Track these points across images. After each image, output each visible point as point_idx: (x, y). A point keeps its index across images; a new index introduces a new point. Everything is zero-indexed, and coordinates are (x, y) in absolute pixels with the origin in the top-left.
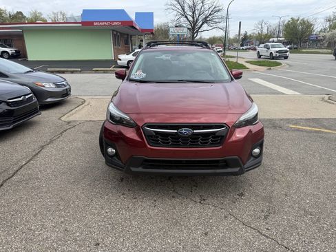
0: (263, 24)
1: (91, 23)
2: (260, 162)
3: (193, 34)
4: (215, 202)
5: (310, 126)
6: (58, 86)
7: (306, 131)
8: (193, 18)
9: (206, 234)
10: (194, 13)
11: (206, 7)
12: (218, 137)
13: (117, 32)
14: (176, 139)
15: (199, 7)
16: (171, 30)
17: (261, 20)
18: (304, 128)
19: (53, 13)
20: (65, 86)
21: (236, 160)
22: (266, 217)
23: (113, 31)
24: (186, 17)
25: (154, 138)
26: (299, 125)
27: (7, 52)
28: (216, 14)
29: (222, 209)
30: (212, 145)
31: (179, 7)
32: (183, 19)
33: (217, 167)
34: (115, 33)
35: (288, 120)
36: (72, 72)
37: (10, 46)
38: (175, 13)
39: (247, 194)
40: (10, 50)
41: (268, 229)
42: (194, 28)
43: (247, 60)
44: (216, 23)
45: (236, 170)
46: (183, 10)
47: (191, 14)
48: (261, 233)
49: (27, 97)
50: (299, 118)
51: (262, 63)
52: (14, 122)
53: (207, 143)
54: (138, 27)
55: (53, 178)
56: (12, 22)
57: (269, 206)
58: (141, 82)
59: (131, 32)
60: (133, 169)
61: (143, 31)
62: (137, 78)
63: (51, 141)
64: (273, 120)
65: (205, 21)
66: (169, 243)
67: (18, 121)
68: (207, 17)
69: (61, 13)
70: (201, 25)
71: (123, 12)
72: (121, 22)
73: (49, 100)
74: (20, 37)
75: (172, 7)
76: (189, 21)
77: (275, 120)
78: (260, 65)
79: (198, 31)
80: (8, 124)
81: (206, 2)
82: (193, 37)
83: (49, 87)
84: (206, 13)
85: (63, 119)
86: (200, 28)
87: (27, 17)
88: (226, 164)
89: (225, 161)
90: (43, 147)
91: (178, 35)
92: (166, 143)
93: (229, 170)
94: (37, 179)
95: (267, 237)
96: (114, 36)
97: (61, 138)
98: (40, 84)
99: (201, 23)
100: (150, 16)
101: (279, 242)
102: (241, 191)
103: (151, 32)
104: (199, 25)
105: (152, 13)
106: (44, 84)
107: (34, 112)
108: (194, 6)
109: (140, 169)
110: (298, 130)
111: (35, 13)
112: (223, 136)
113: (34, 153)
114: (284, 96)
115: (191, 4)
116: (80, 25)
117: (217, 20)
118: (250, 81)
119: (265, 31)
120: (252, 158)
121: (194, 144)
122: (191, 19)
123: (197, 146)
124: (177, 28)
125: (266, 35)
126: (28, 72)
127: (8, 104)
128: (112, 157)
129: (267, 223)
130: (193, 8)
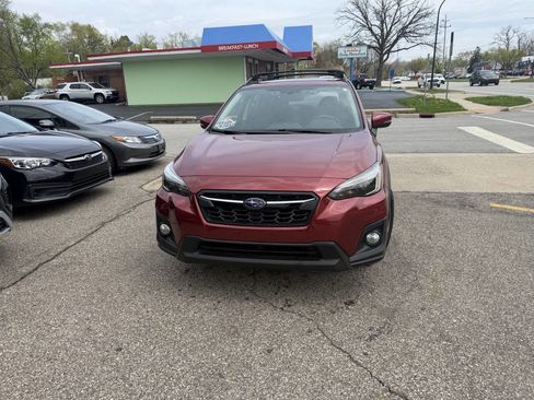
0: (511, 33)
1: (214, 48)
2: (382, 253)
3: (382, 55)
4: (304, 310)
5: (527, 206)
6: (145, 141)
7: (516, 214)
8: (382, 31)
9: (269, 351)
10: (383, 22)
11: (405, 10)
12: (303, 212)
13: (254, 59)
14: (244, 214)
15: (391, 12)
16: (341, 51)
17: (506, 27)
18: (516, 208)
19: (171, 36)
20: (156, 141)
21: (331, 247)
22: (371, 338)
23: (247, 57)
24: (370, 29)
25: (212, 211)
26: (510, 203)
27: (102, 94)
28: (421, 21)
29: (309, 320)
30: (294, 224)
31: (359, 14)
32: (365, 33)
33: (305, 257)
34: (250, 60)
35: (493, 196)
36: (185, 122)
37: (106, 86)
38: (352, 23)
39: (359, 302)
40: (106, 92)
41: (365, 354)
42: (383, 46)
43: (468, 96)
44: (421, 35)
45: (334, 262)
46: (366, 18)
47: (378, 23)
48: (352, 359)
49: (93, 155)
50: (515, 191)
51: (492, 101)
52: (72, 190)
53: (287, 220)
54: (285, 50)
55: (99, 264)
56: (115, 51)
57: (386, 323)
58: (227, 132)
59: (275, 57)
60: (188, 255)
61: (295, 55)
62: (223, 128)
63: (118, 217)
64: (466, 194)
65: (403, 33)
66: (212, 358)
67: (80, 187)
68: (407, 27)
69: (181, 34)
70: (396, 41)
71: (261, 28)
72: (260, 43)
73: (132, 160)
74: (119, 72)
75: (347, 14)
76: (375, 36)
77: (470, 194)
78: (489, 104)
79: (389, 52)
80: (64, 192)
81: (403, 3)
82: (381, 61)
83: (132, 142)
84: (404, 20)
85: (146, 187)
86: (393, 45)
87: (135, 42)
88: (317, 253)
89: (315, 248)
90: (103, 224)
91: (358, 59)
92: (229, 220)
93: (323, 262)
94: (81, 263)
95: (358, 364)
96: (250, 66)
97: (132, 213)
98: (120, 138)
99: (395, 37)
100: (306, 31)
101: (374, 374)
102: (353, 298)
103: (307, 56)
104: (392, 40)
105: (311, 27)
106: (124, 138)
107: (103, 175)
108: (384, 9)
109: (197, 255)
110: (502, 212)
111: (145, 37)
112: (310, 211)
113: (89, 232)
114: (514, 155)
115: (379, 7)
116: (199, 51)
117: (423, 32)
118: (461, 130)
119: (514, 45)
120: (366, 247)
121: (269, 221)
122: (377, 31)
123: (273, 224)
124: (350, 49)
125: (514, 51)
126: (107, 121)
127: (66, 165)
128: (165, 236)
129: (368, 346)
130: (382, 14)
